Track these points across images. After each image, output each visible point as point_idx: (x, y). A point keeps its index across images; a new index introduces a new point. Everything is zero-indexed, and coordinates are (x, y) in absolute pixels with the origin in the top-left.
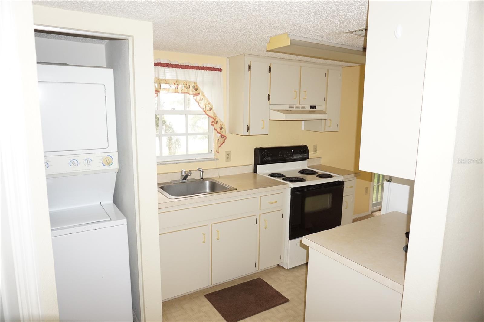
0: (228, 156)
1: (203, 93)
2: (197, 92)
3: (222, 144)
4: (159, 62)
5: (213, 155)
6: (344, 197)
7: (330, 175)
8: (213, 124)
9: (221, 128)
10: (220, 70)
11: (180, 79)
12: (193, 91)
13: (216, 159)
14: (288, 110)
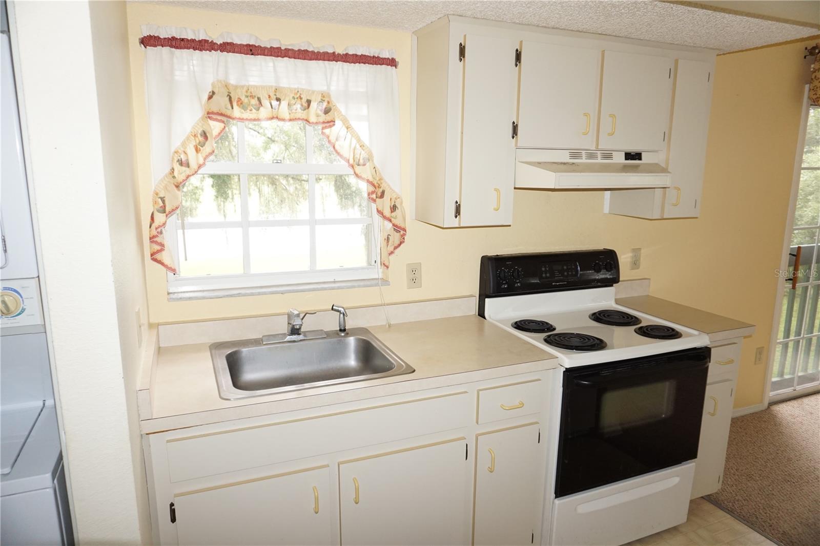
0: (414, 275)
1: (345, 121)
2: (328, 117)
3: (396, 248)
4: (229, 41)
5: (377, 273)
6: (708, 388)
7: (673, 330)
8: (374, 196)
9: (394, 208)
10: (392, 62)
11: (284, 83)
12: (318, 116)
13: (385, 282)
14: (564, 164)
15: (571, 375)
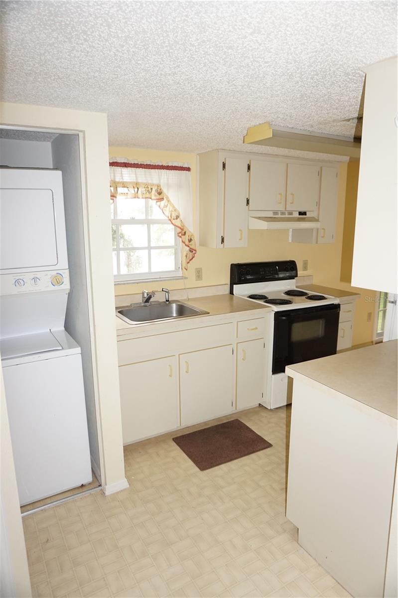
0: (199, 274)
1: (167, 198)
2: (161, 197)
3: (190, 260)
4: (115, 161)
5: (180, 274)
6: (340, 324)
7: (323, 296)
8: (180, 235)
9: (190, 240)
10: (188, 169)
11: (140, 181)
12: (155, 196)
13: (183, 278)
14: (270, 218)
15: (278, 315)
